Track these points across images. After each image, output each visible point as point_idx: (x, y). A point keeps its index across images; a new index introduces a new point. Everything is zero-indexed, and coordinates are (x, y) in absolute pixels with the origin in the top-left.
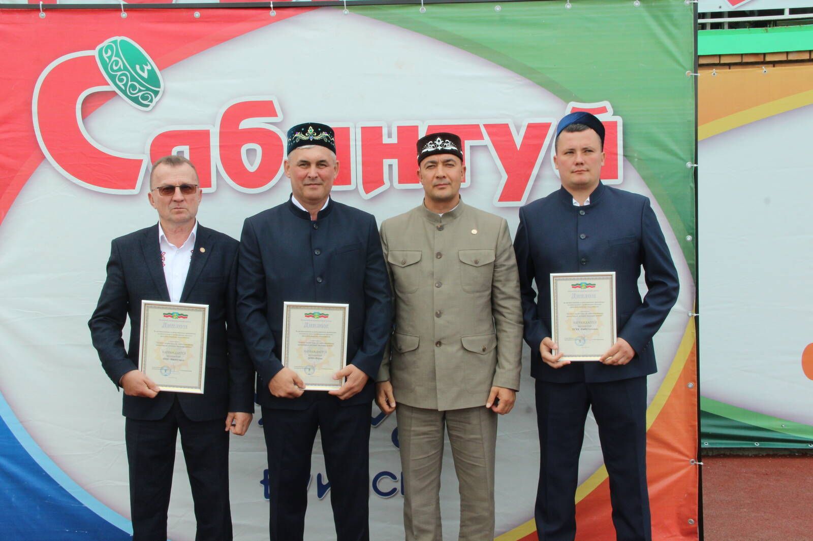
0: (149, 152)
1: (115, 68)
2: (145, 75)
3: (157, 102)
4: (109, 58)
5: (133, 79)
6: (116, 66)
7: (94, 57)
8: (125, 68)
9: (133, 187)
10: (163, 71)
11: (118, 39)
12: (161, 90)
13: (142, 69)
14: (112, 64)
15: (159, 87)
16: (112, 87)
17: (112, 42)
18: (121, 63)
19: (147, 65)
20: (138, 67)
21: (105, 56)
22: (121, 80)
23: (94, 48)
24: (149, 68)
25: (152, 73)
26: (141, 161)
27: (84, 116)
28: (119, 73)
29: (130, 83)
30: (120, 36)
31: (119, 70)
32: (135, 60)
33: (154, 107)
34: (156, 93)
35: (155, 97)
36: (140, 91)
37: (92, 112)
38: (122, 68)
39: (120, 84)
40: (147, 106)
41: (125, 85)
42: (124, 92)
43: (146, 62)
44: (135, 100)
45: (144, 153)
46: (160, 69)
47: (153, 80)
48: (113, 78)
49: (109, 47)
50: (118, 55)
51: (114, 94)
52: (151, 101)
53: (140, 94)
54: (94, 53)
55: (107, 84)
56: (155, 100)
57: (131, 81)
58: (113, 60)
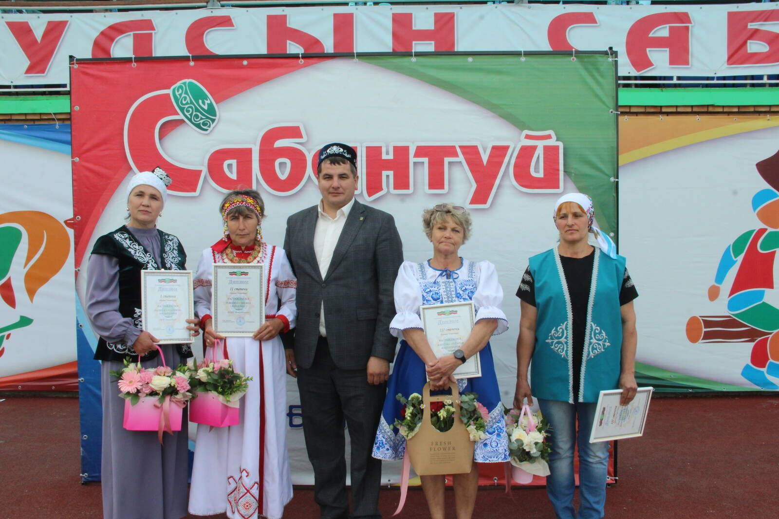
0: (207, 165)
1: (184, 102)
2: (206, 107)
3: (214, 128)
4: (180, 95)
5: (197, 110)
6: (185, 100)
7: (168, 95)
8: (192, 103)
9: (194, 190)
10: (219, 104)
11: (187, 81)
12: (217, 118)
13: (204, 103)
14: (182, 99)
15: (215, 116)
16: (181, 117)
17: (182, 83)
18: (188, 98)
19: (207, 100)
20: (200, 101)
21: (177, 94)
22: (188, 111)
23: (169, 88)
24: (209, 102)
25: (210, 106)
26: (200, 172)
27: (161, 138)
28: (186, 106)
29: (194, 113)
30: (188, 78)
31: (187, 103)
32: (198, 96)
33: (211, 131)
34: (213, 121)
35: (213, 123)
36: (202, 119)
37: (166, 135)
38: (189, 102)
39: (187, 114)
40: (206, 130)
41: (191, 115)
42: (190, 120)
43: (206, 98)
44: (198, 126)
45: (203, 165)
46: (217, 103)
47: (211, 111)
48: (182, 109)
49: (181, 87)
50: (186, 93)
51: (181, 122)
52: (209, 127)
53: (202, 121)
54: (169, 91)
55: (178, 114)
56: (212, 126)
57: (195, 112)
58: (182, 97)
